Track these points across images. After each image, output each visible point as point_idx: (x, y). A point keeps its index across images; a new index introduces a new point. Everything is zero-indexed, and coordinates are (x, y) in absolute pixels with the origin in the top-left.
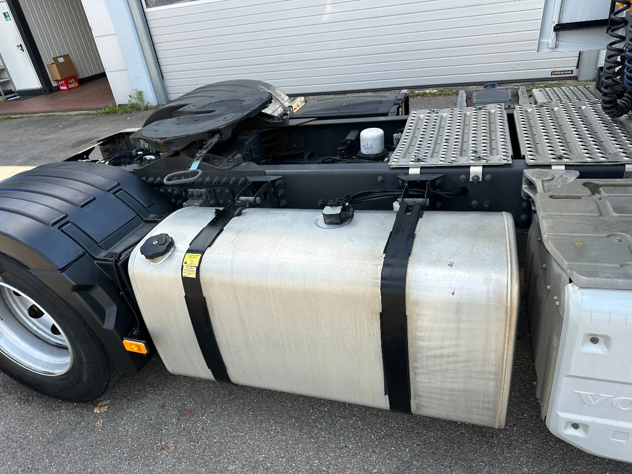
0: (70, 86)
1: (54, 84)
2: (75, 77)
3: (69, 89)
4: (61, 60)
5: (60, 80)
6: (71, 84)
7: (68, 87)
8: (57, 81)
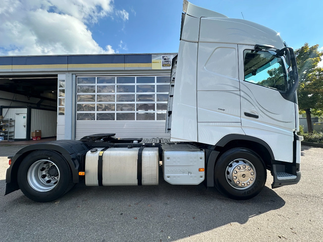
0: (37, 139)
1: (31, 138)
2: (40, 137)
3: (36, 140)
4: (38, 131)
5: (34, 137)
6: (38, 138)
7: (36, 139)
8: (33, 137)
